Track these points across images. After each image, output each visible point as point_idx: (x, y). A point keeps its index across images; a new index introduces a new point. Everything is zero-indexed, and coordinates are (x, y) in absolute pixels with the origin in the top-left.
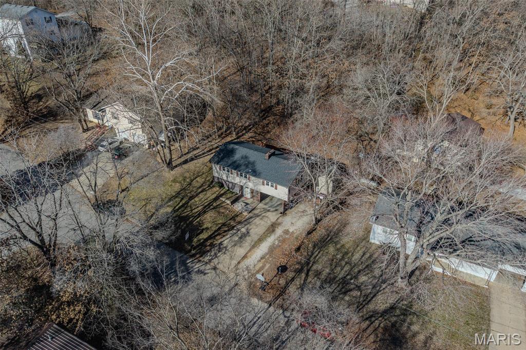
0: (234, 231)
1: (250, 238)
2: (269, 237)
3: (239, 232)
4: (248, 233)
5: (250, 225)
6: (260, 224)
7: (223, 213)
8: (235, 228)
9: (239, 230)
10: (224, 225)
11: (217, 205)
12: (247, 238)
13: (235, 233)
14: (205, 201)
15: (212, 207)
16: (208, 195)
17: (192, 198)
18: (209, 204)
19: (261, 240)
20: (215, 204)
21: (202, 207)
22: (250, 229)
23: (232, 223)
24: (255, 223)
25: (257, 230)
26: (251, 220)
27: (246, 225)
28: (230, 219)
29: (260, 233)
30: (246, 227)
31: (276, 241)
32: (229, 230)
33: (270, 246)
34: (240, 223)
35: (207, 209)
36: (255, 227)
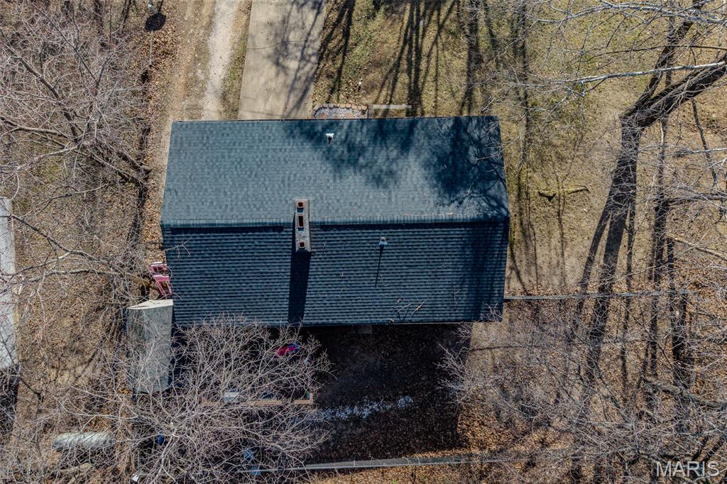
0: (310, 51)
1: (264, 53)
2: (224, 80)
3: (299, 54)
4: (277, 64)
5: (285, 85)
6: (266, 100)
7: (367, 73)
8: (314, 59)
9: (303, 58)
10: (345, 49)
11: (396, 80)
12: (270, 51)
13: (304, 47)
14: (432, 71)
15: (404, 65)
16: (444, 93)
17: (475, 59)
18: (418, 70)
19: (238, 62)
20: (404, 78)
21: (425, 50)
22: (277, 75)
23: (330, 66)
24: (278, 95)
25: (262, 80)
26: (293, 99)
27: (296, 79)
28: (340, 71)
29: (249, 76)
30: (292, 74)
31: (202, 77)
32: (324, 45)
33: (208, 60)
34: (314, 78)
35: (410, 52)
36: (273, 85)
